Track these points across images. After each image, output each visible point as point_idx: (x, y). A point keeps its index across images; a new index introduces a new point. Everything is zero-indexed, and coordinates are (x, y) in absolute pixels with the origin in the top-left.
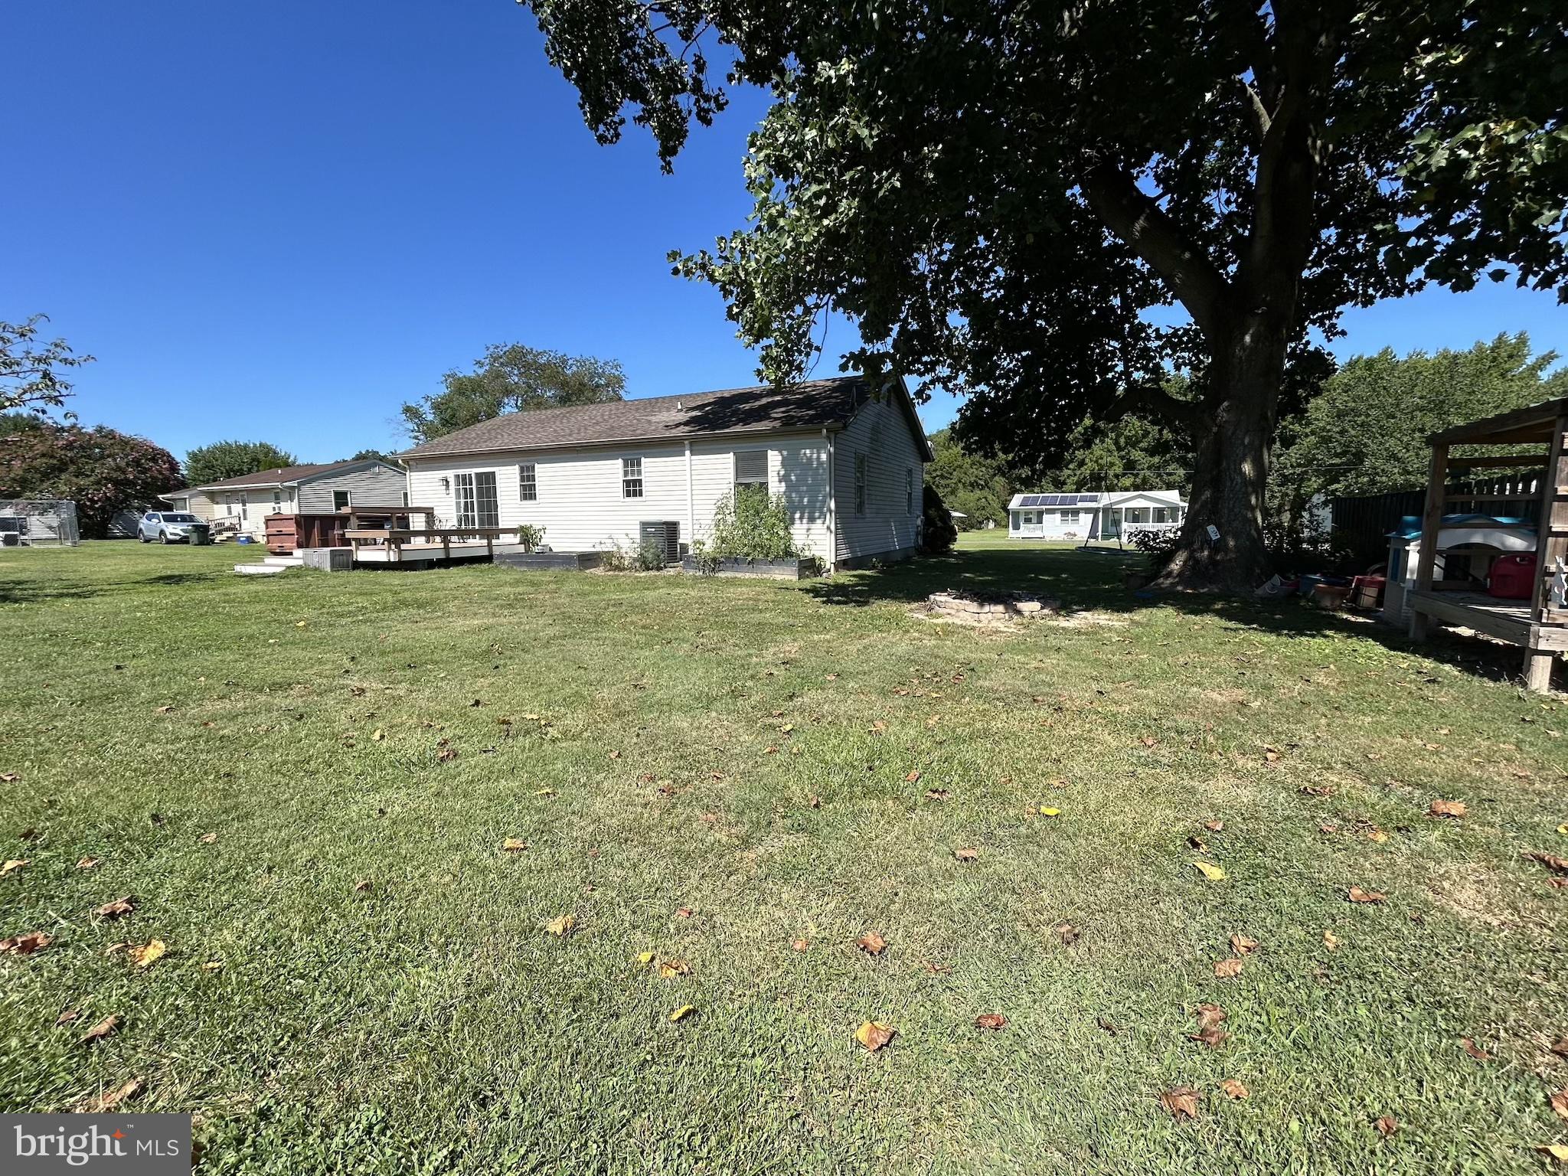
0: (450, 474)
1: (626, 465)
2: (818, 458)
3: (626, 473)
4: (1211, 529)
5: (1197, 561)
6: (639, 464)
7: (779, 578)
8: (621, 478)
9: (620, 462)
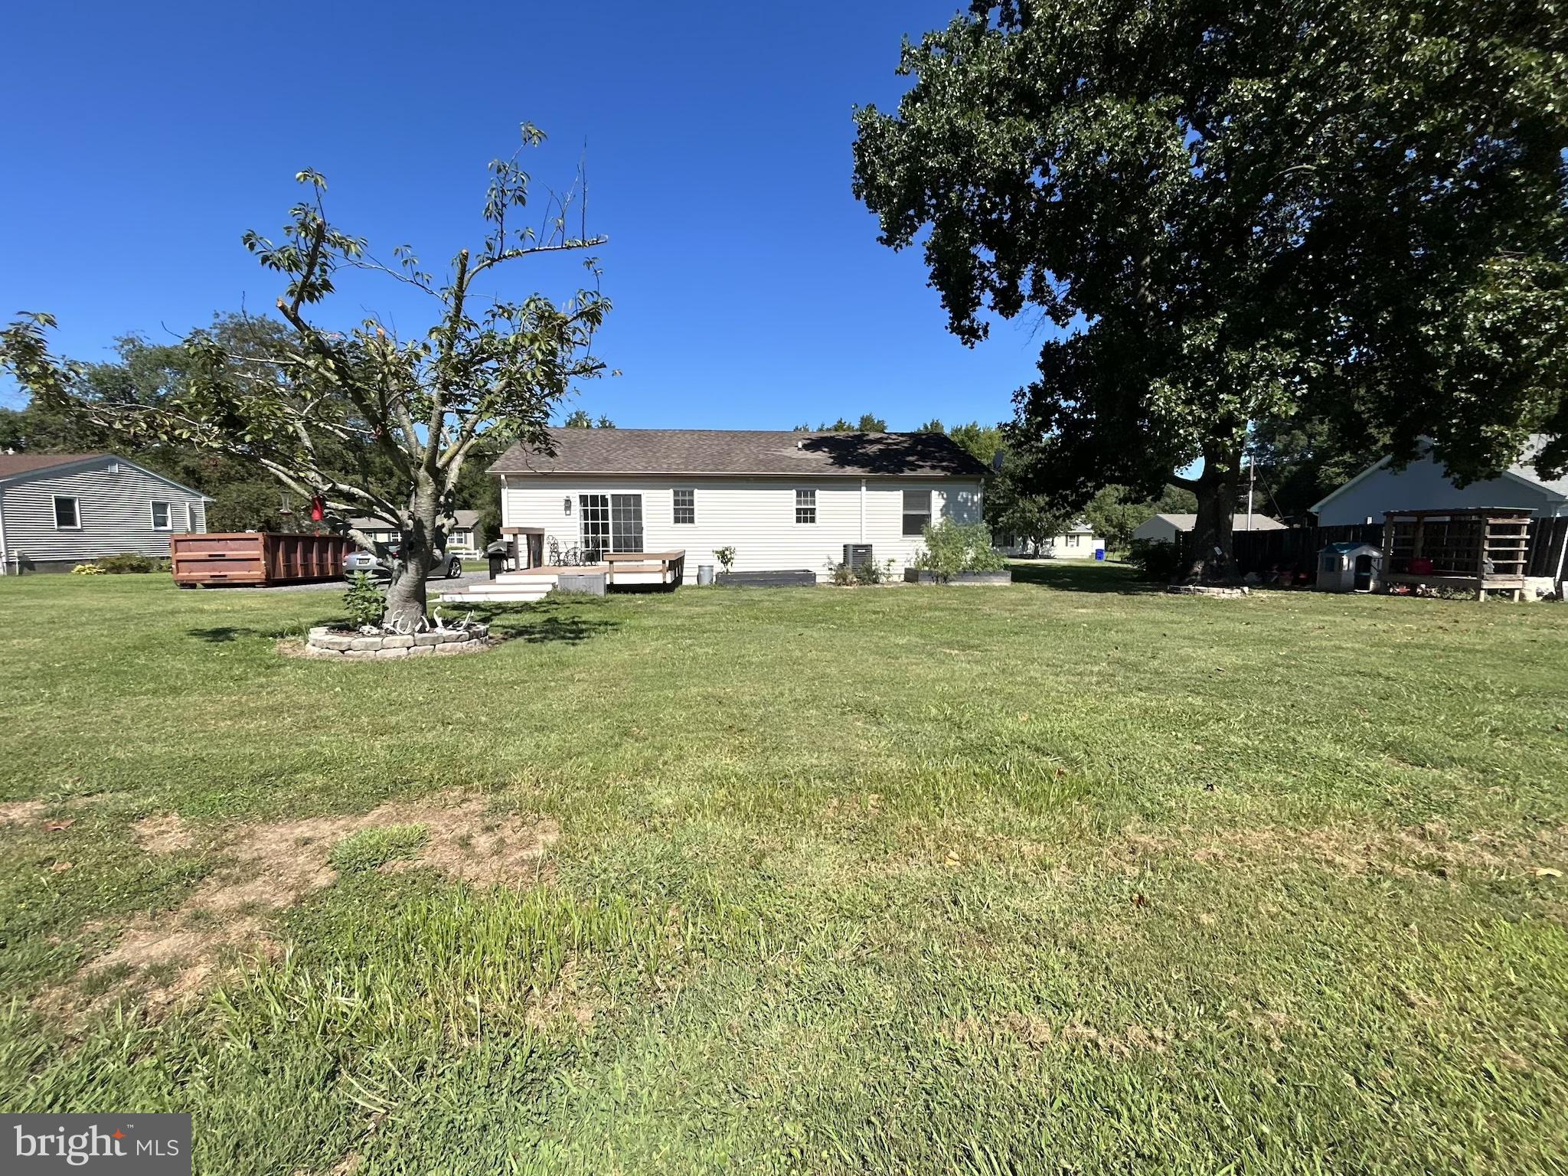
0: (574, 494)
1: (799, 495)
2: (972, 499)
3: (799, 502)
4: (1217, 549)
5: (1212, 566)
6: (813, 495)
7: (997, 584)
8: (795, 506)
9: (794, 492)
